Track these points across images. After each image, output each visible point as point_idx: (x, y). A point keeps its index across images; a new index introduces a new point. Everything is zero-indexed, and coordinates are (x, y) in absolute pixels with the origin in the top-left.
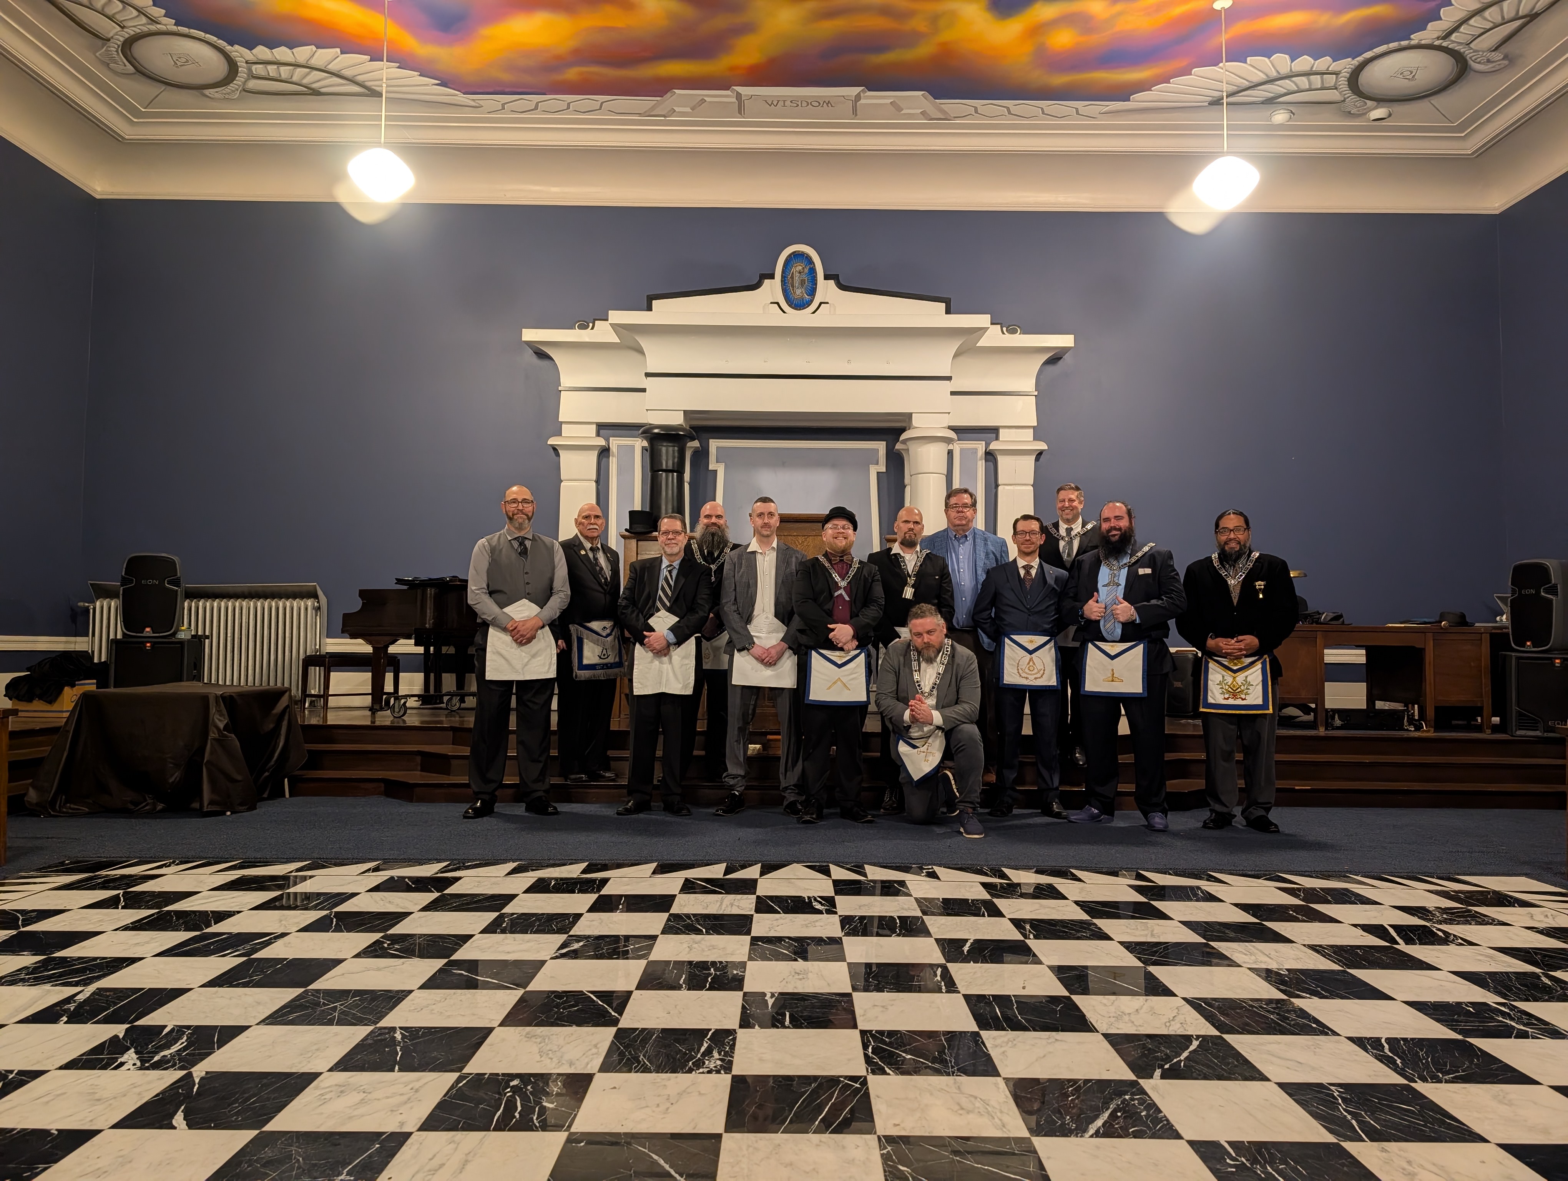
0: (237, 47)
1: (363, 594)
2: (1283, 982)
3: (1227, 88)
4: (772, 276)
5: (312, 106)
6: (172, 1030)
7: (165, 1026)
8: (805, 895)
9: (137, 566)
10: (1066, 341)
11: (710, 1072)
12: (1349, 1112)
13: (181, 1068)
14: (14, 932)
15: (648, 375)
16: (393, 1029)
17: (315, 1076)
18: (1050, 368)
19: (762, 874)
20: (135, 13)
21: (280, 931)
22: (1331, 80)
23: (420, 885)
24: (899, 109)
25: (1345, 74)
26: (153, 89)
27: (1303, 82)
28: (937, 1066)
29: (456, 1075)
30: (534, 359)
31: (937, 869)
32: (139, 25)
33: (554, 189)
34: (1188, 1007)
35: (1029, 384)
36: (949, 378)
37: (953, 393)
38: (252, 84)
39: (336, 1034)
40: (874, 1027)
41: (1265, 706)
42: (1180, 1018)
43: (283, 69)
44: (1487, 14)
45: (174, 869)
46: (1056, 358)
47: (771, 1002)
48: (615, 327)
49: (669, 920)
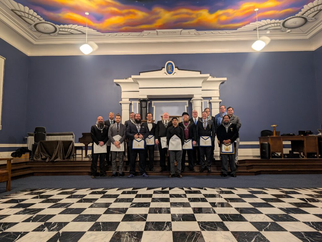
0: (57, 25)
1: (83, 134)
2: (286, 211)
3: (258, 27)
4: (164, 68)
5: (72, 36)
6: (54, 223)
7: (52, 222)
8: (180, 194)
9: (37, 129)
10: (225, 79)
11: (167, 231)
12: (307, 238)
13: (57, 231)
14: (18, 204)
15: (140, 88)
16: (99, 222)
17: (85, 232)
18: (222, 85)
19: (170, 190)
20: (37, 19)
21: (72, 203)
22: (279, 24)
23: (99, 193)
24: (190, 33)
25: (282, 23)
26: (40, 34)
27: (273, 25)
28: (215, 229)
29: (114, 232)
30: (116, 86)
31: (206, 188)
32: (38, 21)
33: (120, 51)
34: (266, 216)
35: (218, 88)
36: (201, 87)
37: (202, 90)
38: (60, 32)
39: (88, 224)
40: (200, 221)
41: (233, 152)
42: (265, 218)
43: (66, 29)
44: (311, 10)
45: (48, 190)
46: (223, 83)
47: (177, 216)
48: (133, 79)
49: (152, 199)
